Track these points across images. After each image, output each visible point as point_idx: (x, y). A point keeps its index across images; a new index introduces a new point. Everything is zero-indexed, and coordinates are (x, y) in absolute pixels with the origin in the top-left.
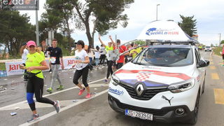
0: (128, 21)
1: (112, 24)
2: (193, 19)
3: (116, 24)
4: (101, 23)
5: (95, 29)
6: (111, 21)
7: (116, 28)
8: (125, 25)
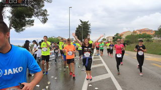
2: (88, 23)
3: (33, 21)
4: (18, 20)
5: (10, 26)
7: (33, 25)
8: (45, 21)
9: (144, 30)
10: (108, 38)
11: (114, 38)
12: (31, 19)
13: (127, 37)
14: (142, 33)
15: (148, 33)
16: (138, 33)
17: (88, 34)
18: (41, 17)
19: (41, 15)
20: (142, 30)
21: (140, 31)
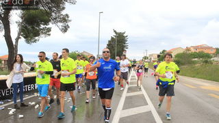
0: (69, 24)
1: (43, 29)
2: (125, 35)
3: (49, 30)
4: (29, 27)
5: (19, 34)
6: (42, 26)
7: (49, 35)
8: (65, 29)
9: (201, 47)
10: (150, 55)
11: (159, 56)
12: (47, 27)
13: (178, 56)
14: (197, 51)
15: (206, 51)
16: (193, 50)
17: (123, 50)
18: (60, 24)
19: (61, 22)
20: (198, 46)
21: (196, 48)
